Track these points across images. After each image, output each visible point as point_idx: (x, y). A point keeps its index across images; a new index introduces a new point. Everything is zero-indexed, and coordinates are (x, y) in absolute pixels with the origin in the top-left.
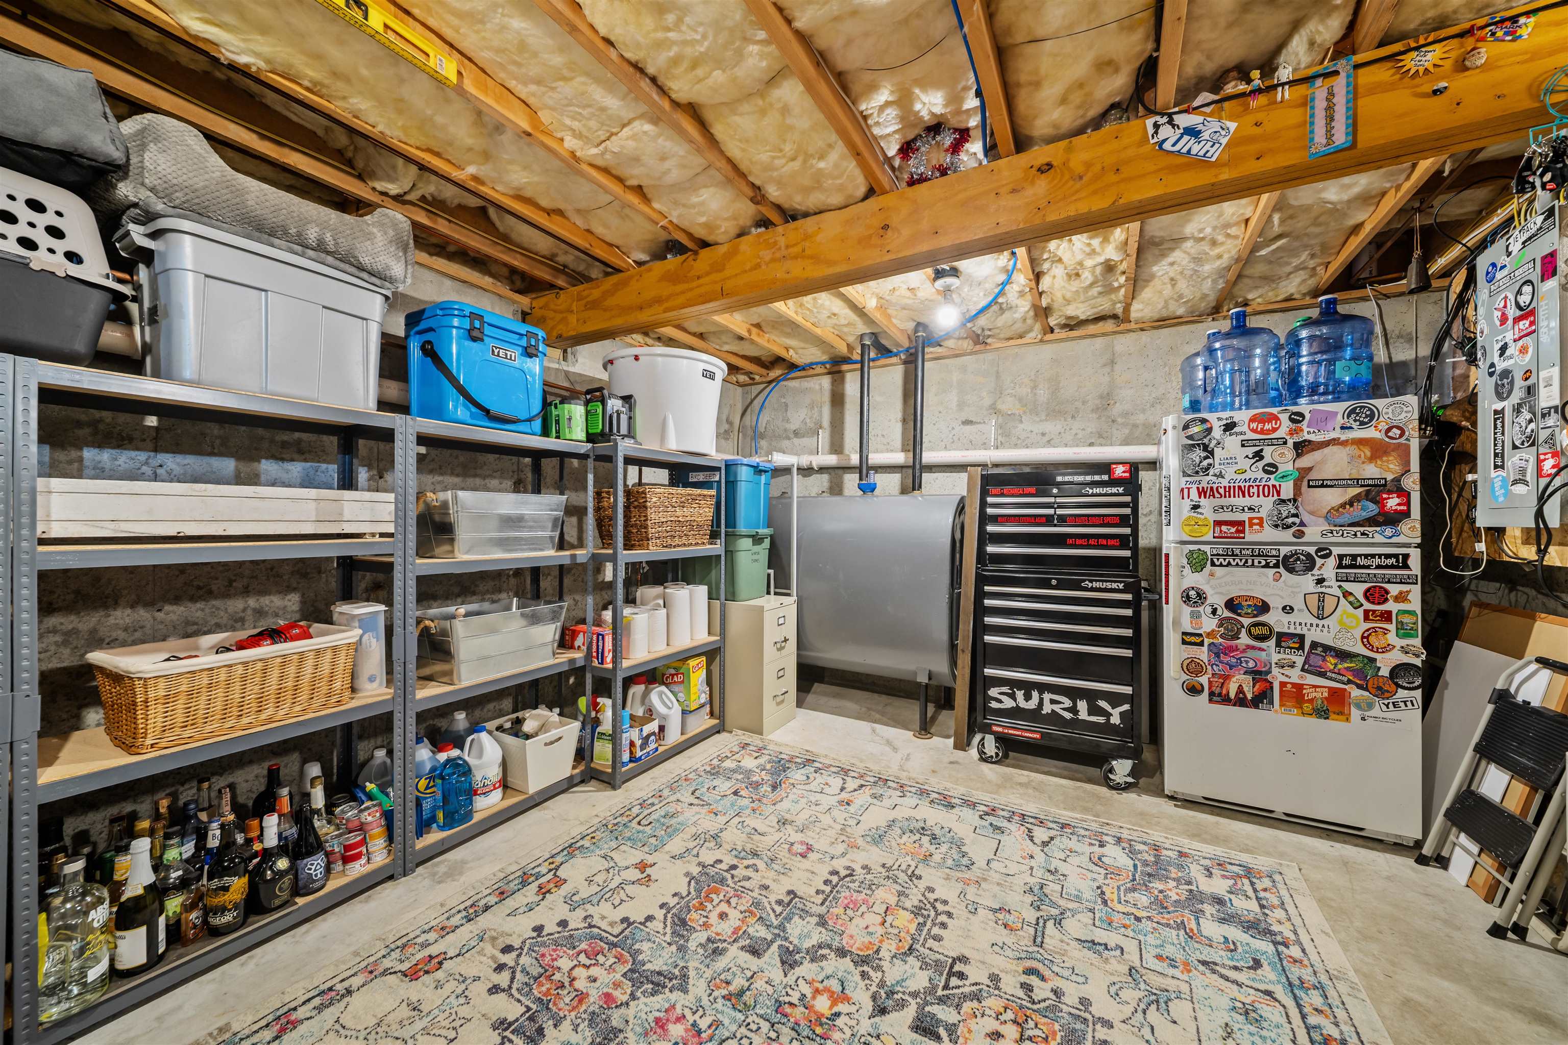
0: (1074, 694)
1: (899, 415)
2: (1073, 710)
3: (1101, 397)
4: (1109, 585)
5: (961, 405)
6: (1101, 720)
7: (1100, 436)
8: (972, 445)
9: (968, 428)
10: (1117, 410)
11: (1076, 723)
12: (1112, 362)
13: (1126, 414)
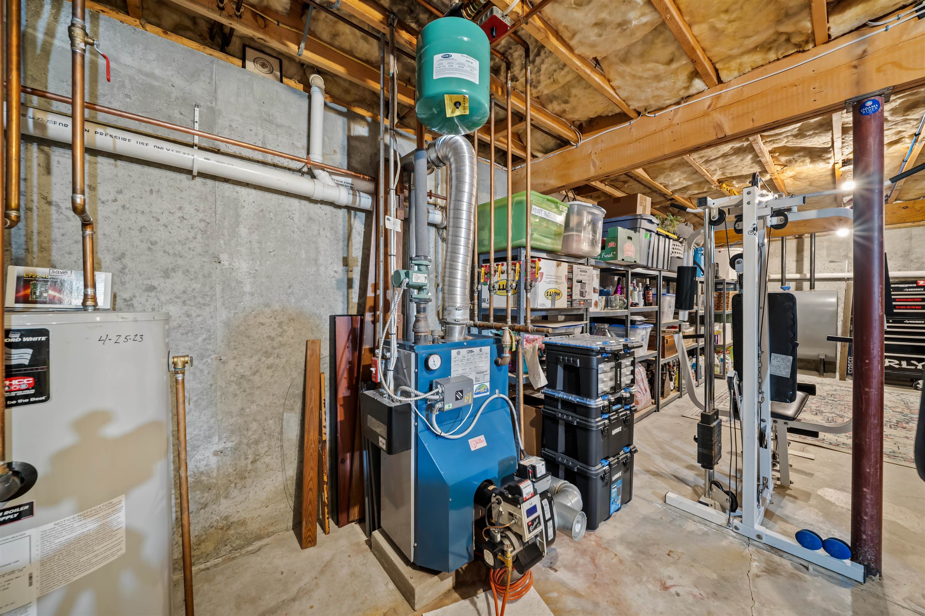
0: (900, 359)
1: (795, 259)
2: (900, 364)
3: (905, 252)
4: (917, 322)
5: (828, 255)
6: (913, 367)
7: (904, 267)
8: (834, 271)
9: (833, 264)
10: (913, 257)
11: (901, 369)
12: (911, 238)
13: (918, 258)
